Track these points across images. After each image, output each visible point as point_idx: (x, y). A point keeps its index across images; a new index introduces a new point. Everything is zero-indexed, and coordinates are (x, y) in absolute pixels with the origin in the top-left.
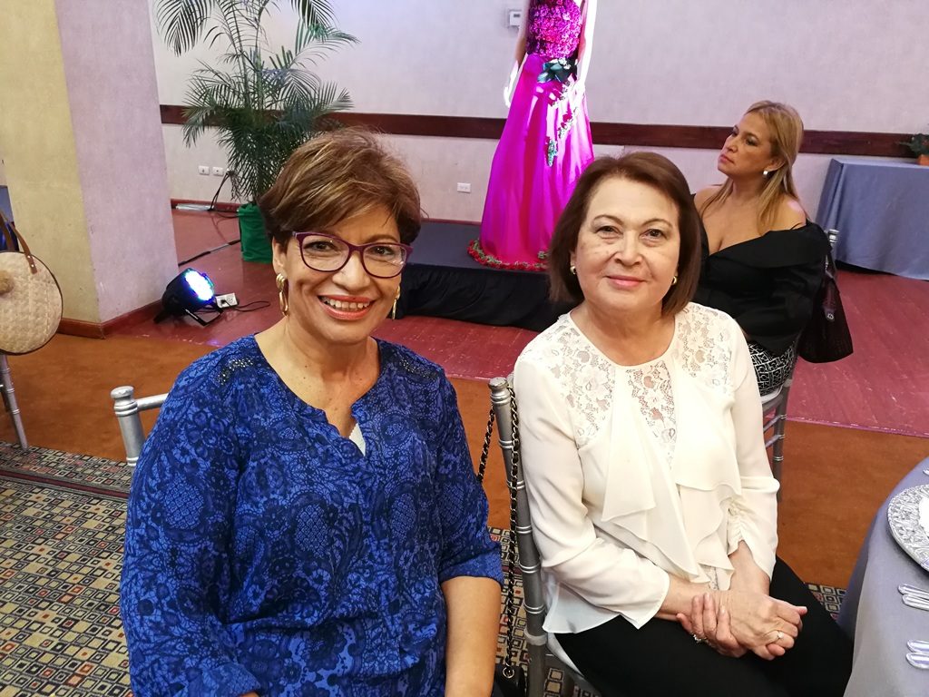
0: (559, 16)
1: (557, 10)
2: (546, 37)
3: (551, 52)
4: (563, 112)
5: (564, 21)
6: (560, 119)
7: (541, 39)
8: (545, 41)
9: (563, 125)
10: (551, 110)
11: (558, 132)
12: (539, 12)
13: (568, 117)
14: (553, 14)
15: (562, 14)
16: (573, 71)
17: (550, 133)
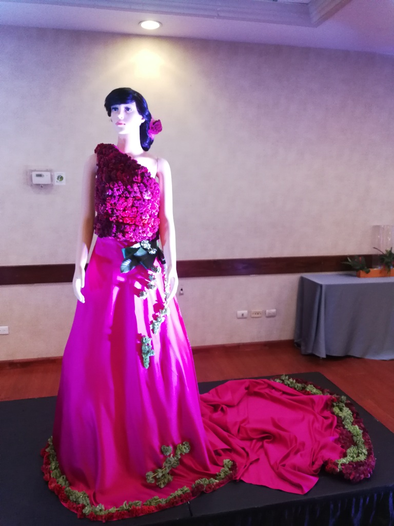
0: (139, 195)
1: (136, 188)
2: (123, 218)
3: (131, 235)
4: (152, 301)
5: (144, 200)
6: (151, 311)
7: (117, 222)
8: (123, 223)
9: (155, 317)
10: (138, 301)
11: (151, 326)
12: (112, 190)
13: (159, 306)
14: (130, 193)
15: (141, 193)
17: (141, 329)
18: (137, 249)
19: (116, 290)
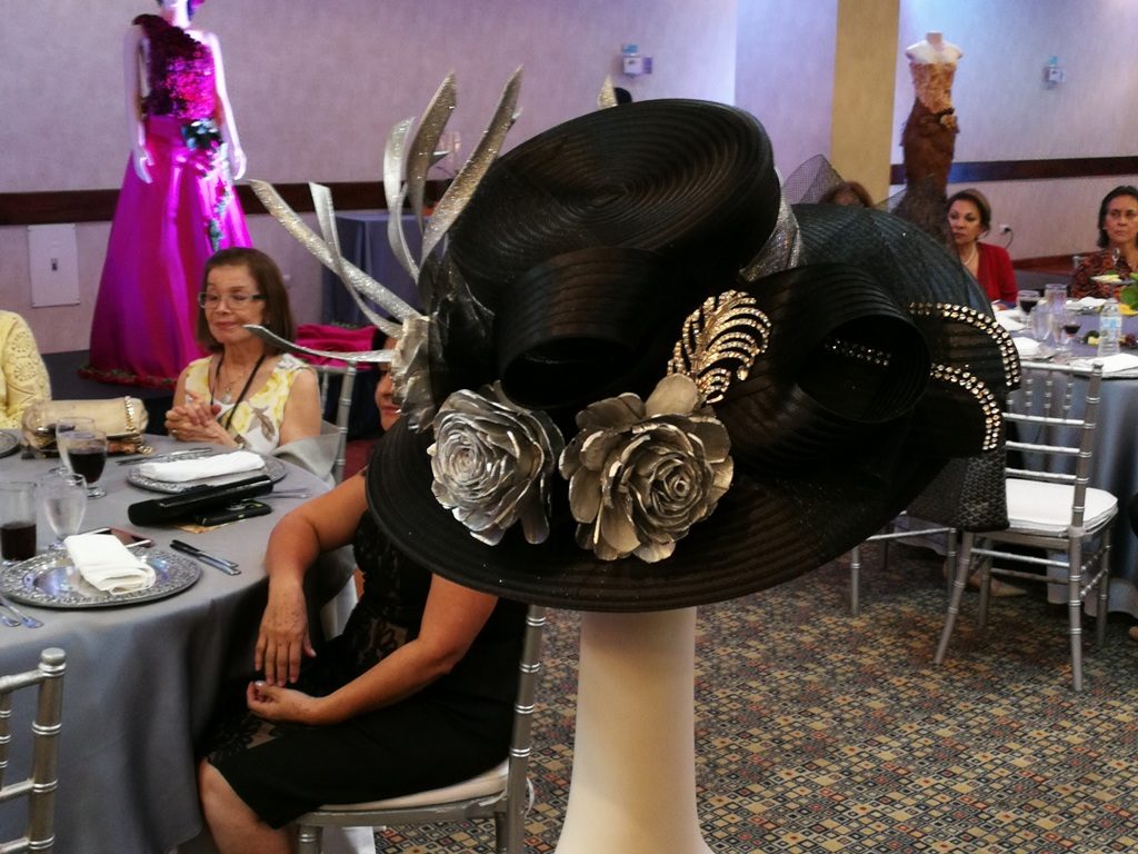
0: (200, 71)
1: (196, 64)
3: (191, 112)
4: (215, 185)
5: (204, 76)
7: (178, 98)
8: (183, 100)
10: (202, 183)
12: (174, 65)
13: (221, 191)
14: (191, 68)
15: (202, 69)
18: (197, 128)
19: (177, 172)
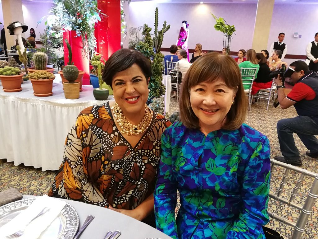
2: (182, 36)
6: (184, 47)
16: (186, 41)
